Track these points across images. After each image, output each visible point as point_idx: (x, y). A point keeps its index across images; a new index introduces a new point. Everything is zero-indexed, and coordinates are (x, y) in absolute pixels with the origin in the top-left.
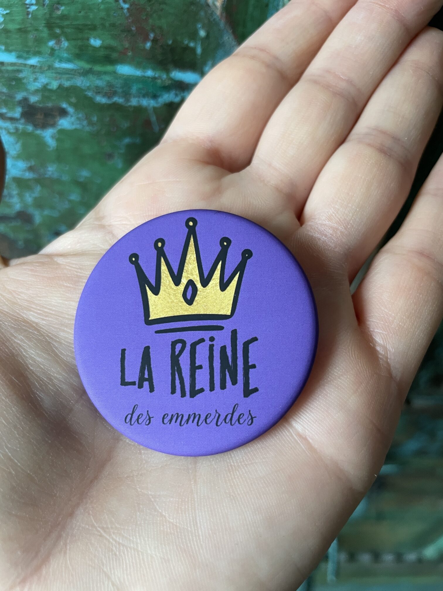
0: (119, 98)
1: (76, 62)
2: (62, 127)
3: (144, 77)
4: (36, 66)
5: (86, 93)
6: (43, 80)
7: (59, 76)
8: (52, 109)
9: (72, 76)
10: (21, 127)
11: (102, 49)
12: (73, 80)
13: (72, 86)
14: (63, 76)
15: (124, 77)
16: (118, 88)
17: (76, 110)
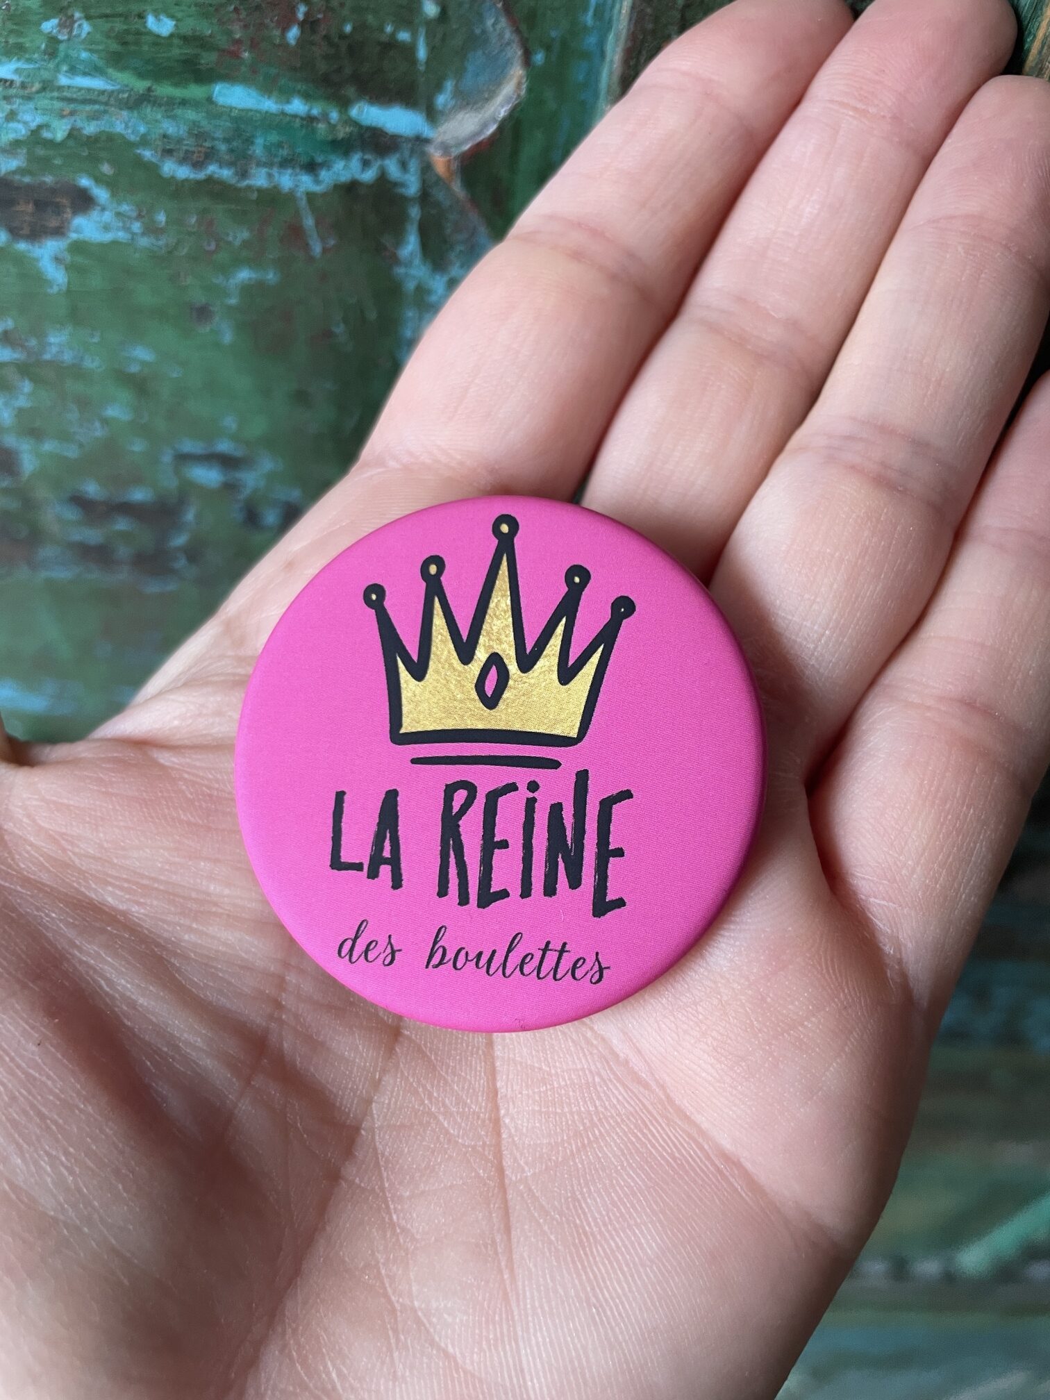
0: (221, 167)
1: (110, 71)
2: (81, 237)
3: (283, 114)
4: (12, 82)
5: (139, 151)
6: (31, 117)
7: (68, 108)
8: (53, 191)
9: (102, 108)
11: (176, 41)
12: (106, 117)
13: (102, 132)
14: (80, 107)
15: (233, 114)
16: (218, 139)
17: (113, 195)
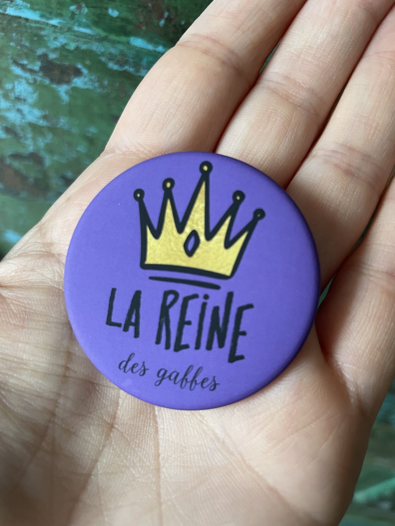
0: (130, 67)
1: (94, 28)
2: (76, 85)
3: (156, 52)
4: (57, 26)
5: (100, 58)
6: (62, 40)
7: (77, 39)
8: (68, 68)
9: (89, 41)
10: (39, 79)
11: (119, 20)
12: (90, 44)
13: (87, 50)
14: (81, 39)
15: (137, 49)
16: (130, 58)
17: (89, 72)
